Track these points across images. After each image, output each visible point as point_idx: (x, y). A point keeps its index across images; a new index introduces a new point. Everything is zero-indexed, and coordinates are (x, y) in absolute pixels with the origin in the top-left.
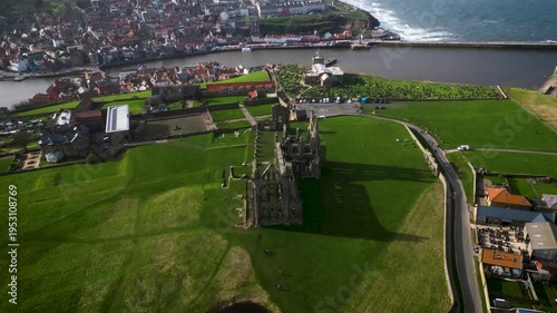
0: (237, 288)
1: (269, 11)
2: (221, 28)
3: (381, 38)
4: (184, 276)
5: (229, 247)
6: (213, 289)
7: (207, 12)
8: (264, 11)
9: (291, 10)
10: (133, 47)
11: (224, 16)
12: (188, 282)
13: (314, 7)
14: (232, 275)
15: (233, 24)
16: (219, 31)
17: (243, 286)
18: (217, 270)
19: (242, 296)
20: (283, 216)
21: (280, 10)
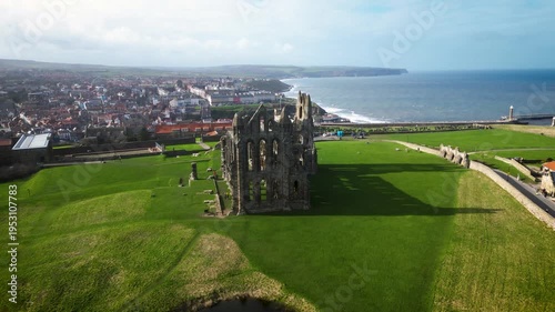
0: (220, 279)
1: (221, 100)
2: (171, 114)
3: (332, 121)
4: (114, 271)
5: (197, 235)
6: (172, 283)
7: (155, 102)
8: (216, 100)
9: (242, 99)
10: (71, 129)
11: (173, 103)
12: (121, 278)
13: (264, 98)
14: (208, 263)
15: (183, 111)
16: (168, 116)
17: (231, 274)
18: (178, 260)
19: (230, 289)
20: (281, 197)
21: (231, 100)
